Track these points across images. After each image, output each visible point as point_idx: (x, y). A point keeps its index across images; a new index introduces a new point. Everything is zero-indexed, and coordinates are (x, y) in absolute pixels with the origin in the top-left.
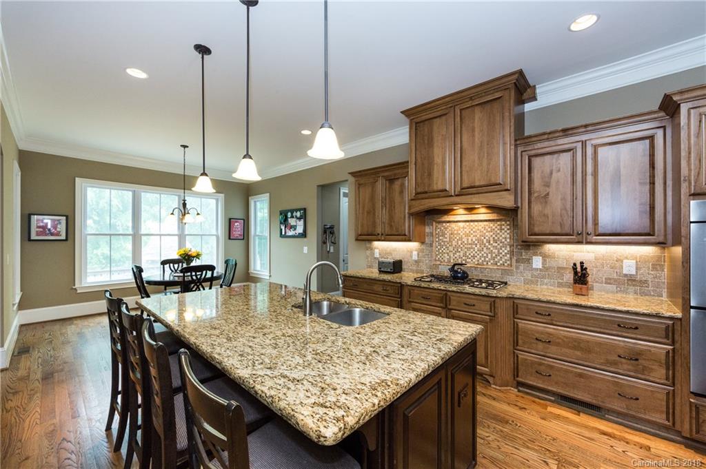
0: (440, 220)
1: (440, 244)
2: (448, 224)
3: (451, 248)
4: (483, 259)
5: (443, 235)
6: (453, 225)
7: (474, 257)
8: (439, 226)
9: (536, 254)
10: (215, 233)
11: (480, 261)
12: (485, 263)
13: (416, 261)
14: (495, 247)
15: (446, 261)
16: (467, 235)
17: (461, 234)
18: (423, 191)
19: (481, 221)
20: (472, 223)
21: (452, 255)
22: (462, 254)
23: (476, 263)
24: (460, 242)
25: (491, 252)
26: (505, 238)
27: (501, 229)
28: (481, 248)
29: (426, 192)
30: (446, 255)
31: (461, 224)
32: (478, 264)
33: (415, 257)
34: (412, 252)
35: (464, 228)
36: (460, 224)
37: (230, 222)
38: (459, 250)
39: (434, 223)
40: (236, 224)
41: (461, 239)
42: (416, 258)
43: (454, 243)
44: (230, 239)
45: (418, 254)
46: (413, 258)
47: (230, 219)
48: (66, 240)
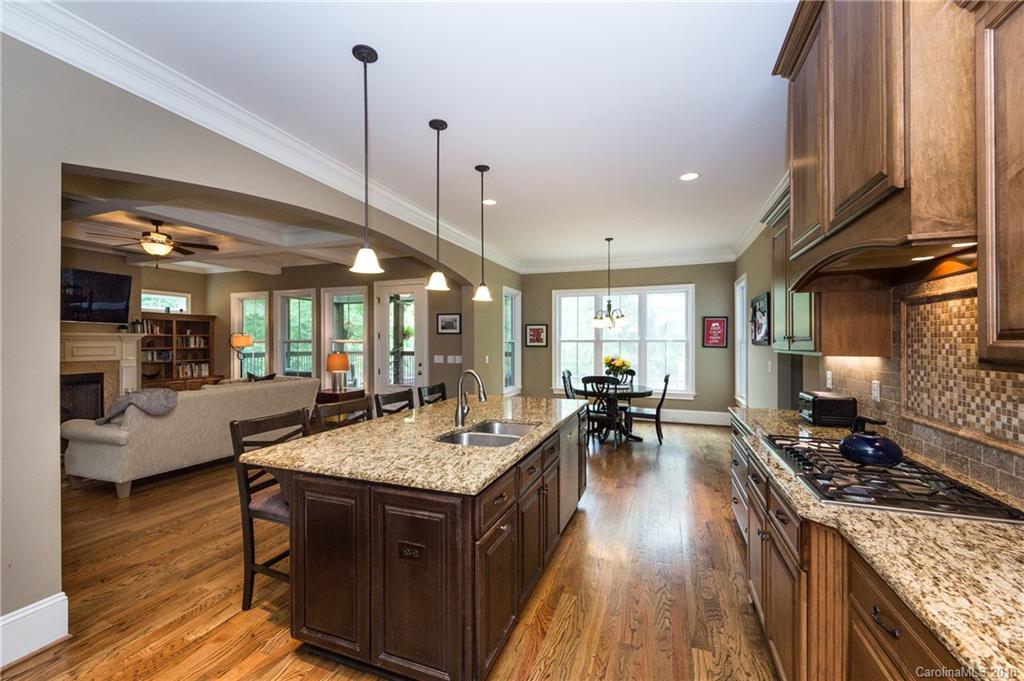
0: (915, 295)
1: (914, 364)
2: (928, 306)
3: (935, 378)
4: (1004, 419)
5: (921, 338)
6: (938, 308)
8: (912, 314)
10: (685, 338)
11: (998, 425)
12: (1010, 435)
13: (877, 406)
15: (926, 414)
17: (955, 334)
21: (936, 398)
23: (988, 430)
28: (999, 384)
30: (925, 395)
32: (991, 435)
33: (876, 394)
34: (871, 381)
35: (959, 315)
36: (951, 303)
37: (705, 323)
38: (951, 383)
39: (904, 307)
40: (714, 325)
41: (954, 349)
42: (879, 398)
43: (940, 362)
44: (704, 346)
45: (881, 388)
46: (874, 397)
47: (704, 318)
48: (547, 345)
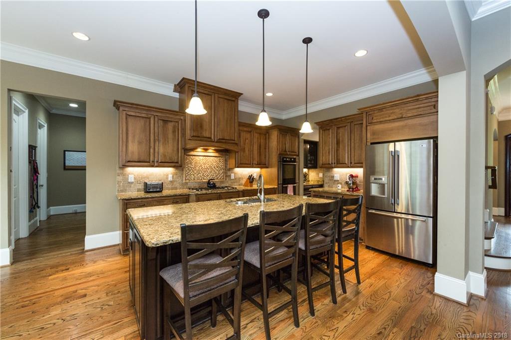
0: (188, 154)
1: (188, 169)
2: (193, 157)
3: (195, 172)
4: (212, 177)
5: (191, 163)
6: (197, 158)
7: (208, 176)
8: (188, 158)
9: (232, 173)
13: (171, 182)
14: (217, 170)
15: (192, 179)
16: (205, 164)
17: (201, 163)
18: (197, 135)
19: (211, 156)
20: (207, 157)
22: (201, 175)
24: (200, 168)
25: (216, 173)
26: (221, 166)
27: (220, 161)
28: (211, 171)
29: (199, 137)
31: (202, 158)
33: (170, 178)
34: (168, 175)
35: (203, 160)
36: (200, 157)
38: (200, 172)
39: (185, 156)
41: (201, 166)
42: (172, 180)
43: (197, 168)
45: (173, 177)
46: (169, 180)
